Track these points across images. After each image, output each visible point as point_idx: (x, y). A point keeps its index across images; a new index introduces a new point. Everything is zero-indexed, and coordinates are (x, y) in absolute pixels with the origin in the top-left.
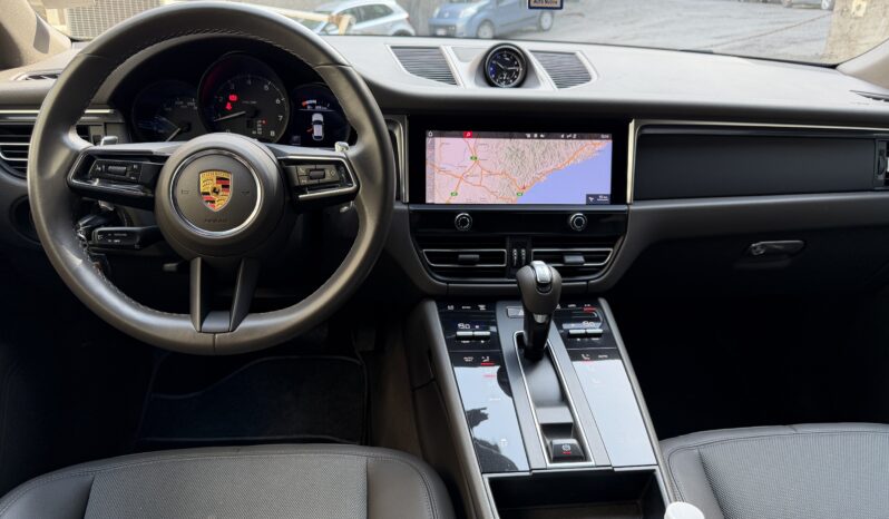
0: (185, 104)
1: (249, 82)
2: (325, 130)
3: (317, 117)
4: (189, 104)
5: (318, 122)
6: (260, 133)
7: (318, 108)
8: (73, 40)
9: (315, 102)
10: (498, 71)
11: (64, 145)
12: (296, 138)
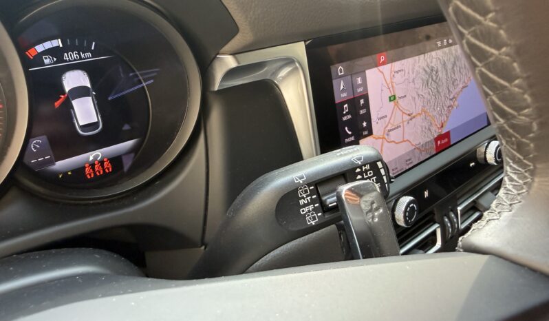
2: (101, 107)
3: (74, 80)
5: (80, 92)
7: (70, 56)
9: (58, 43)
12: (35, 143)
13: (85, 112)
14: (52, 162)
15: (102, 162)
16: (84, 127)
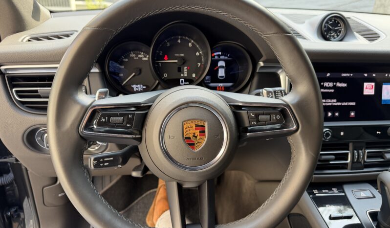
0: (137, 56)
1: (179, 41)
2: (226, 72)
3: (221, 63)
4: (140, 56)
5: (222, 67)
6: (186, 75)
7: (222, 57)
8: (51, 12)
9: (220, 53)
10: (329, 30)
11: (77, 102)
12: (207, 78)
13: (221, 73)
14: (210, 83)
15: (222, 87)
16: (220, 77)
